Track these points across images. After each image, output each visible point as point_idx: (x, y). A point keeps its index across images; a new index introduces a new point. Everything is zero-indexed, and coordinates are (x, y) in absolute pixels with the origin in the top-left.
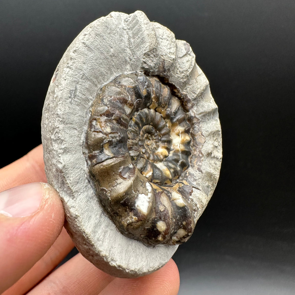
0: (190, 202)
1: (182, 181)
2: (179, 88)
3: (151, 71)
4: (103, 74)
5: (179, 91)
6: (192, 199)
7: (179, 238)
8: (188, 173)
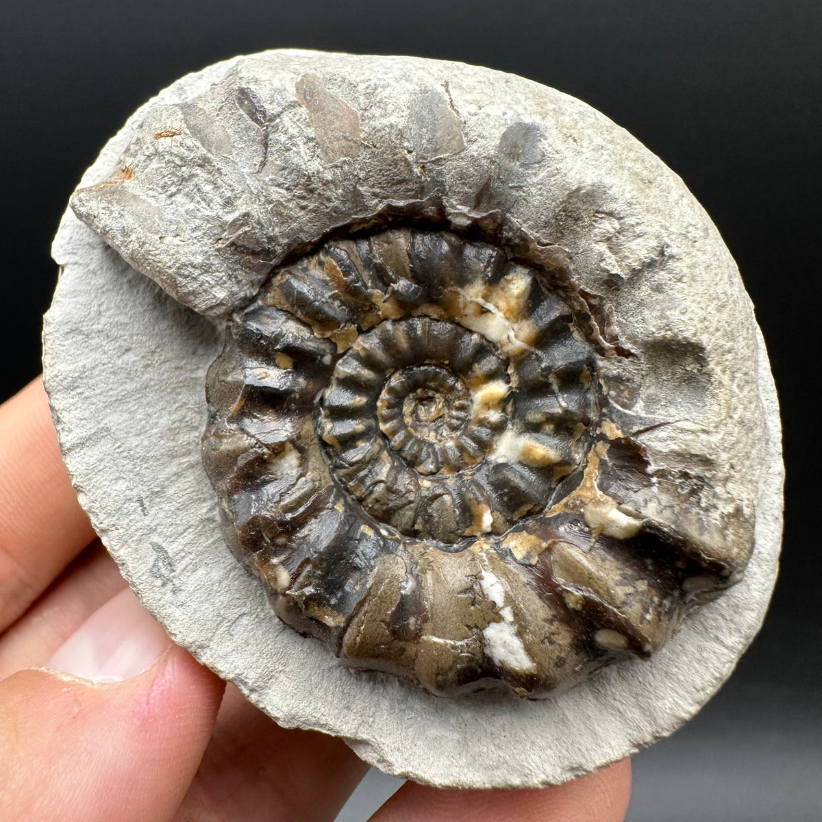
0: (659, 482)
1: (600, 427)
8: (605, 382)
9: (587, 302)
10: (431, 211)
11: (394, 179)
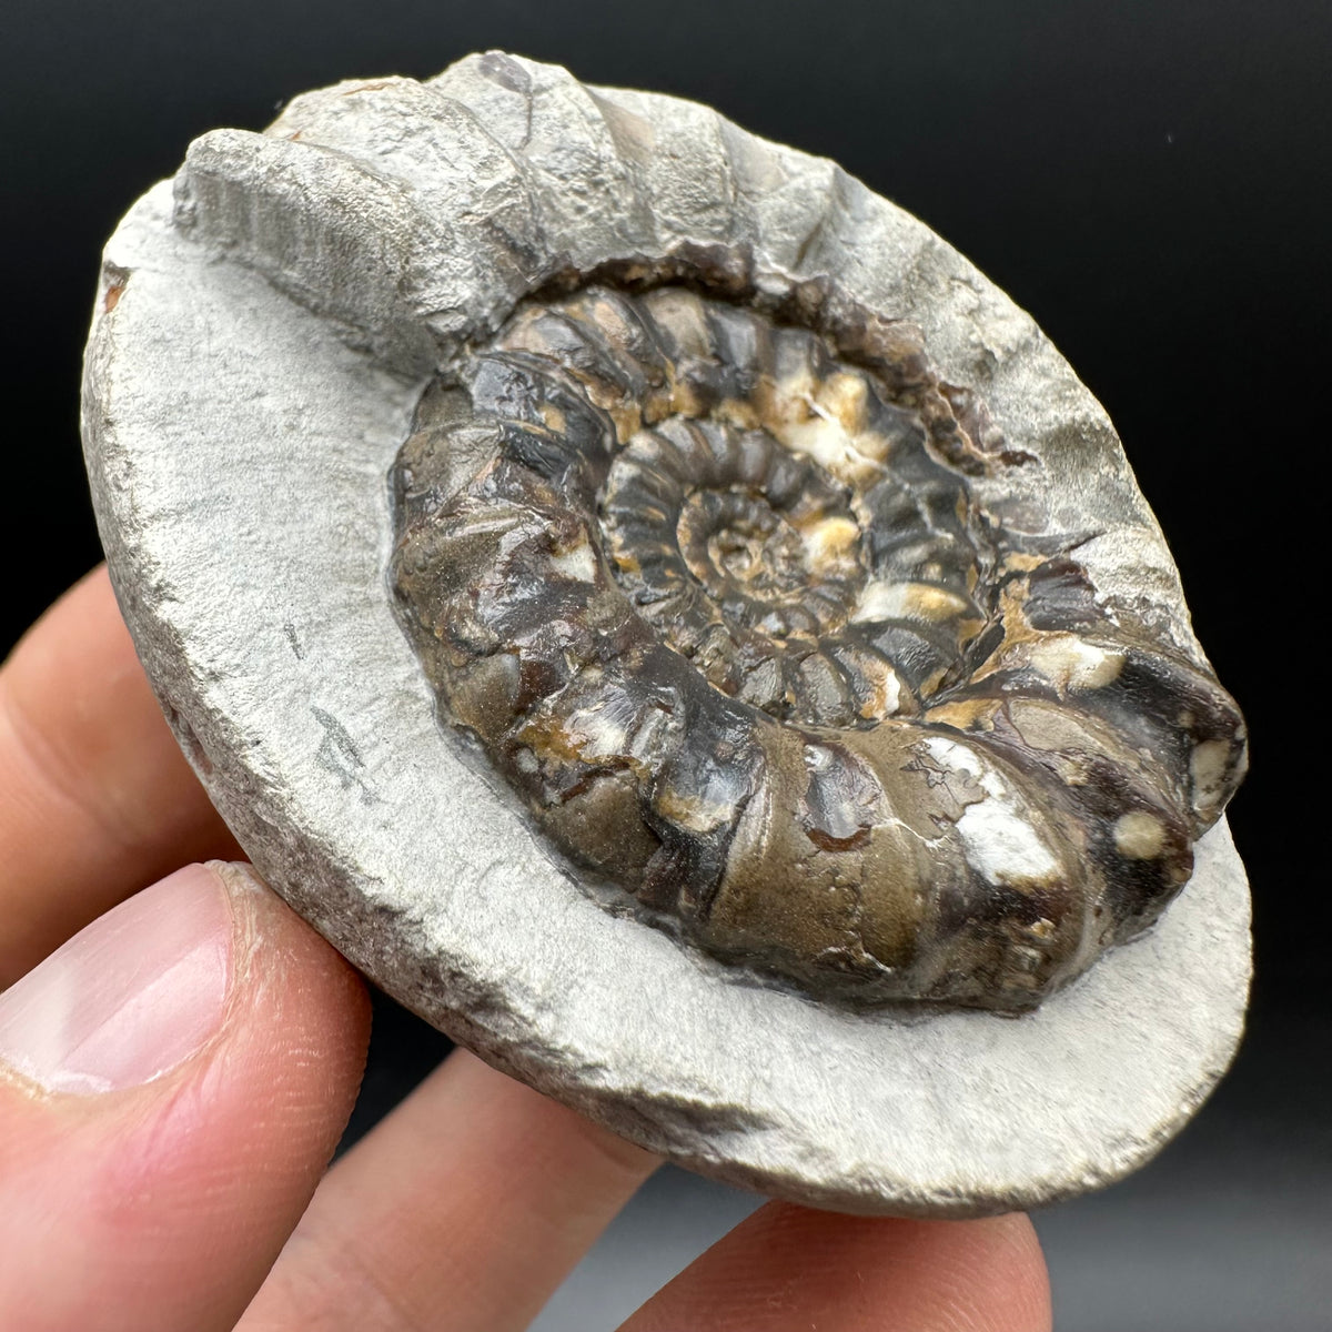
0: (1117, 614)
1: (1003, 566)
2: (638, 254)
3: (486, 312)
4: (340, 529)
5: (648, 263)
6: (1110, 599)
7: (1217, 785)
8: (991, 512)
9: (950, 400)
10: (737, 266)
11: (698, 202)
